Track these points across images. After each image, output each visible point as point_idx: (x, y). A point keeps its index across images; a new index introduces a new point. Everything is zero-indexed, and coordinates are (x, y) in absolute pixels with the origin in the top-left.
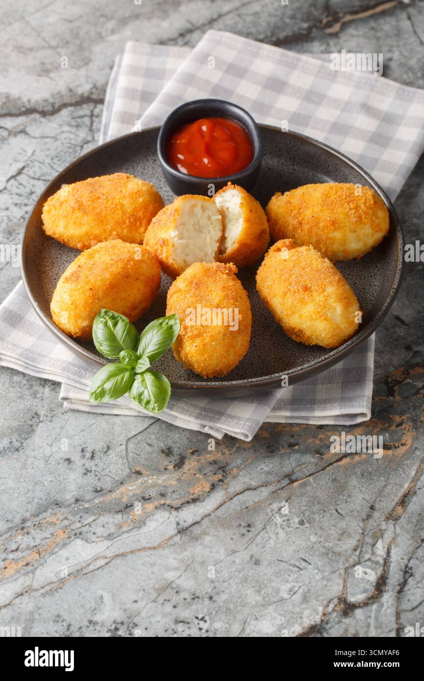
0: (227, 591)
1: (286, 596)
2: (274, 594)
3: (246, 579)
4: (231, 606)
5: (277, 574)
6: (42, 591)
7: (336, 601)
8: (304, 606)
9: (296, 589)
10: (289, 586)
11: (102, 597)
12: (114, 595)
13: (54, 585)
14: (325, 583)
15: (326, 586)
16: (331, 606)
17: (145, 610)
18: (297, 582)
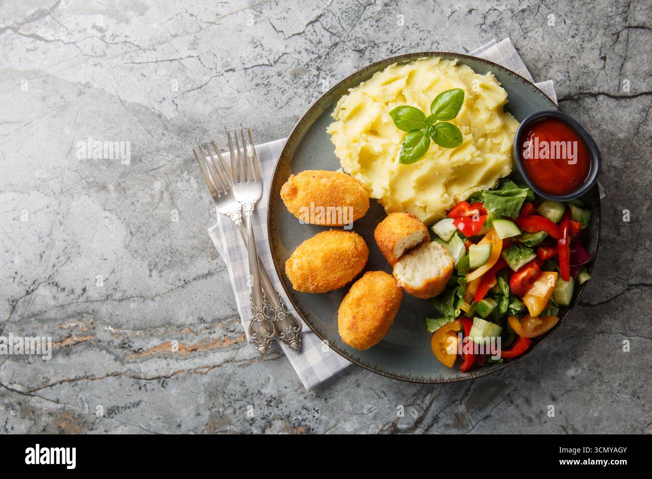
0: (336, 398)
1: (366, 412)
2: (360, 408)
3: (349, 394)
4: (335, 408)
5: (366, 397)
6: (239, 363)
7: (390, 424)
8: (372, 421)
9: (373, 409)
10: (370, 406)
11: (269, 379)
12: (276, 379)
13: (246, 362)
14: (389, 411)
15: (389, 413)
16: (387, 426)
17: (289, 395)
18: (375, 405)
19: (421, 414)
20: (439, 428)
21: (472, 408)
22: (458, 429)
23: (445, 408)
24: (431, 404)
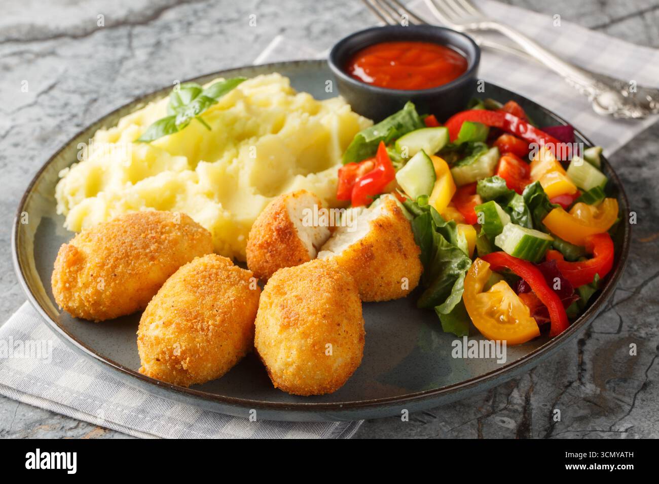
19: (520, 418)
20: (568, 426)
21: (608, 382)
22: (605, 415)
23: (558, 398)
24: (527, 400)
